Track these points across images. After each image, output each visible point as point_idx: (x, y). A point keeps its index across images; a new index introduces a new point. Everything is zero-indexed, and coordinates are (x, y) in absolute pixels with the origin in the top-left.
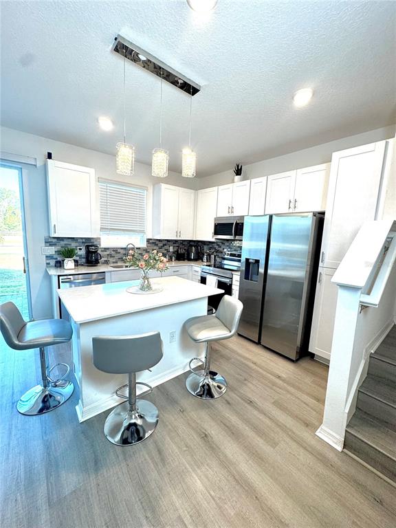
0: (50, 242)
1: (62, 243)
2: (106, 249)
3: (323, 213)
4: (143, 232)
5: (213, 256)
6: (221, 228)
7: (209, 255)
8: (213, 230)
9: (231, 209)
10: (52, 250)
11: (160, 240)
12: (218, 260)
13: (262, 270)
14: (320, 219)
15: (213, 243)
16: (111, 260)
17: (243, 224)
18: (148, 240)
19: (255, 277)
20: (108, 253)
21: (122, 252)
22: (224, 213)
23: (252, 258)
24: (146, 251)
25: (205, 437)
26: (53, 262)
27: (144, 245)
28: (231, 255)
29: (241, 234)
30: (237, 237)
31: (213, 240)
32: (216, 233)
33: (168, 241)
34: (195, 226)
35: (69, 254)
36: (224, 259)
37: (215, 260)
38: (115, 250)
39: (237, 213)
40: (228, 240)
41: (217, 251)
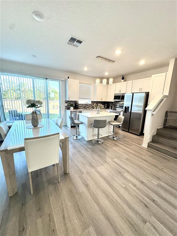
0: (67, 102)
1: (69, 102)
2: (80, 104)
3: (149, 92)
4: (90, 99)
5: (113, 107)
6: (116, 97)
7: (112, 107)
8: (114, 98)
9: (120, 91)
10: (66, 105)
11: (95, 102)
12: (115, 108)
13: (130, 111)
14: (147, 94)
15: (113, 102)
16: (81, 108)
17: (124, 96)
18: (92, 101)
19: (128, 112)
20: (80, 105)
21: (84, 105)
22: (118, 92)
23: (127, 106)
24: (91, 105)
25: (115, 144)
26: (66, 108)
27: (90, 103)
28: (120, 106)
29: (124, 99)
30: (122, 100)
31: (114, 101)
32: (115, 99)
33: (98, 102)
34: (107, 97)
35: (72, 105)
36: (117, 107)
37: (114, 108)
38: (82, 105)
39: (122, 92)
40: (118, 101)
41: (115, 105)
